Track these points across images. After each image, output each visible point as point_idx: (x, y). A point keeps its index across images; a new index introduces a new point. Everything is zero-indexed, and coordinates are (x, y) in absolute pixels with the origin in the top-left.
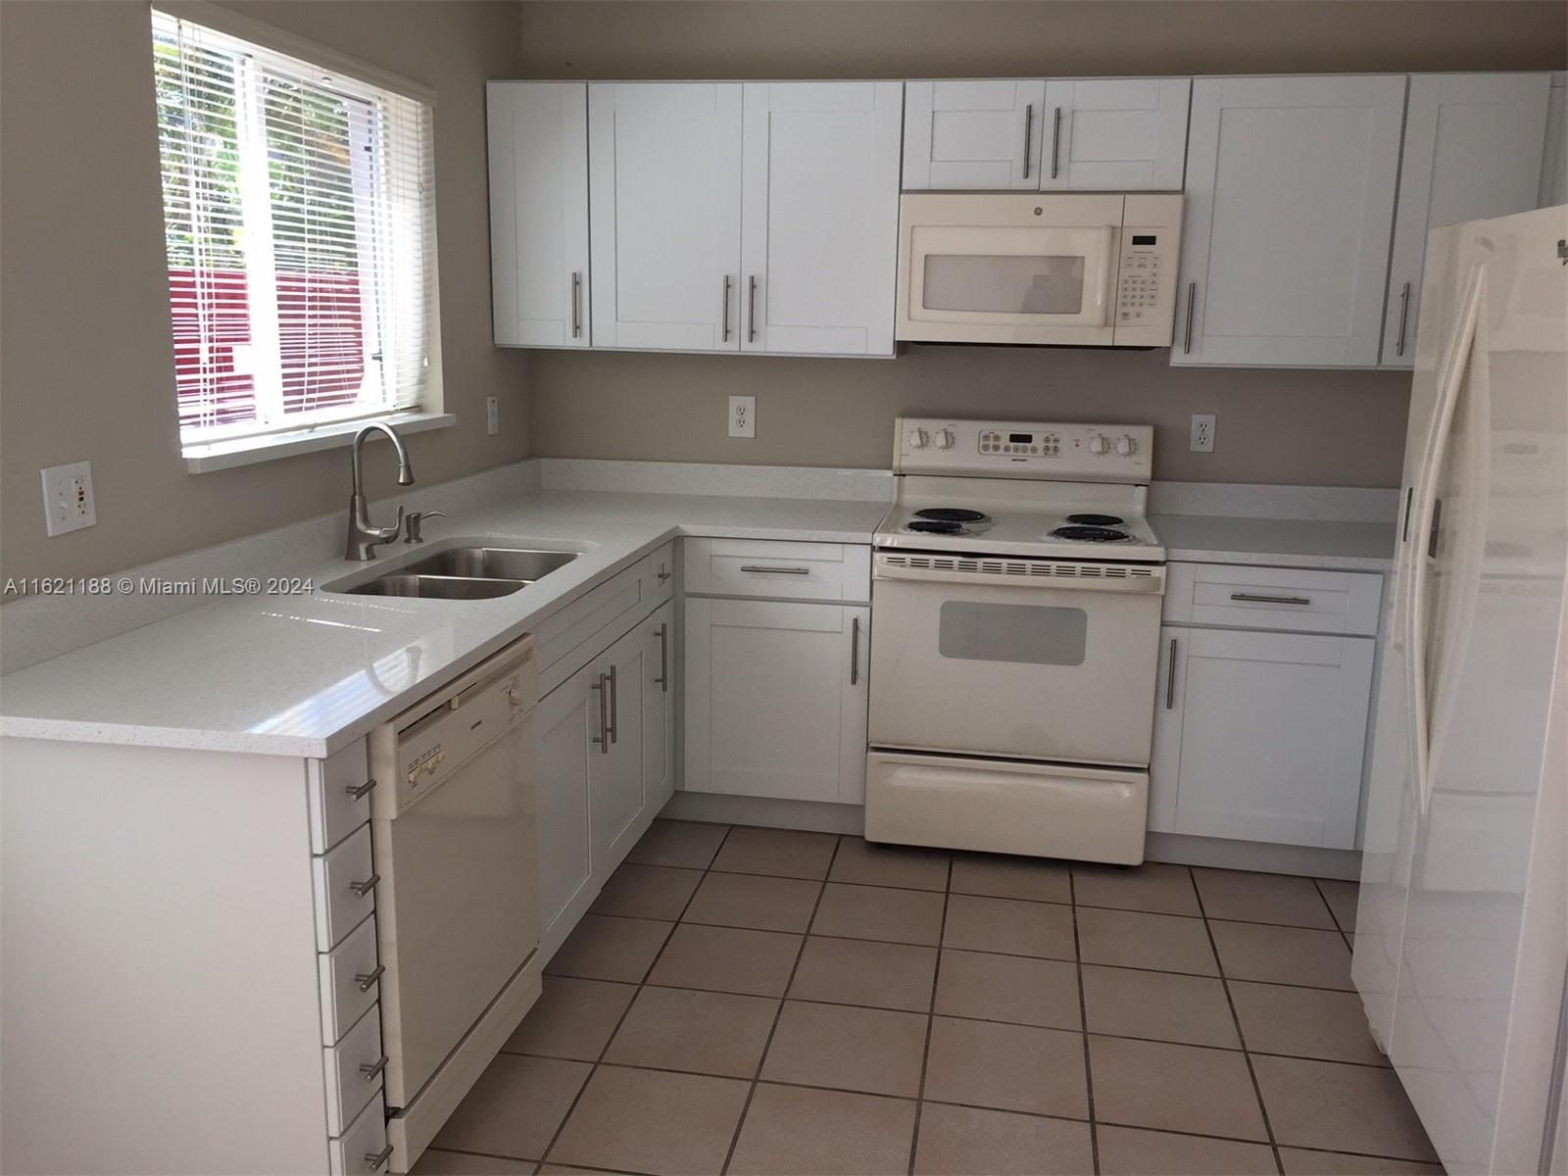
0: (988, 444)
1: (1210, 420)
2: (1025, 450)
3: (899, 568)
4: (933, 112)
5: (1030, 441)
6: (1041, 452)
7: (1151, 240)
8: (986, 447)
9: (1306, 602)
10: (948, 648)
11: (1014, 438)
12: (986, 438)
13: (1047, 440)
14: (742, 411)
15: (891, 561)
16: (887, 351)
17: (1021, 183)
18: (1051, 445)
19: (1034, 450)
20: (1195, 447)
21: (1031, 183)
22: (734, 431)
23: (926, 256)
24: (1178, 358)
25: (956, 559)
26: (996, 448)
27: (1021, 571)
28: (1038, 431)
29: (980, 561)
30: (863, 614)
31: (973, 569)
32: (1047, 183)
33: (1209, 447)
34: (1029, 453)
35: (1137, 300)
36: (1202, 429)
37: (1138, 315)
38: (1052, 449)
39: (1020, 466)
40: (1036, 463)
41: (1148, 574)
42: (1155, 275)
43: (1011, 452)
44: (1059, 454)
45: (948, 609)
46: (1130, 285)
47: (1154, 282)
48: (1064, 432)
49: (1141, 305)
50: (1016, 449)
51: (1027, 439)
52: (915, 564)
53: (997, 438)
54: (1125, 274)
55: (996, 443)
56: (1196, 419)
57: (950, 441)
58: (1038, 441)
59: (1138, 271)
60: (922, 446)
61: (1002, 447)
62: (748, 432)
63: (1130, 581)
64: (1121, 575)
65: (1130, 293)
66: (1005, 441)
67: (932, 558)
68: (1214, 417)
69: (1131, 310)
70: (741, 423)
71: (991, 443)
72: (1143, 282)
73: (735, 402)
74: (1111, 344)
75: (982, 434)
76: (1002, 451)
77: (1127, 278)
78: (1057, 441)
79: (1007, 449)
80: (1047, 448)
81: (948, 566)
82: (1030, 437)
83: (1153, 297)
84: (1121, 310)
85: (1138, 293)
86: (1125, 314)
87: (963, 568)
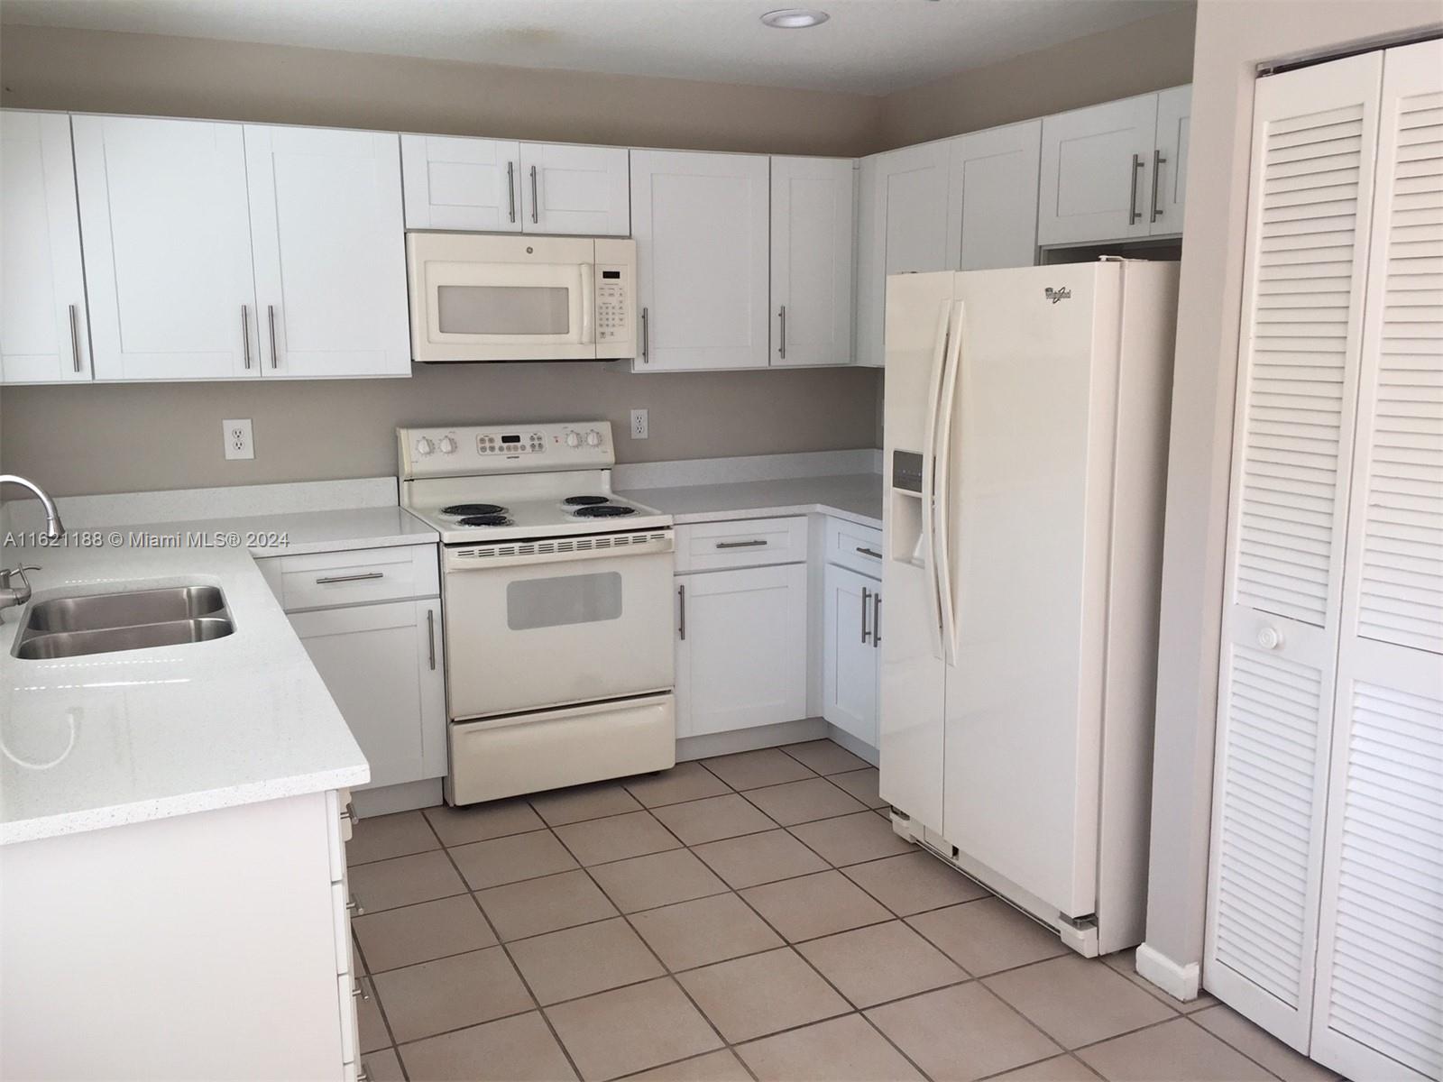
0: (485, 446)
1: (643, 413)
2: (516, 448)
3: (472, 559)
4: (428, 163)
5: (519, 441)
6: (529, 449)
7: (616, 275)
8: (483, 449)
9: (764, 543)
10: (515, 624)
11: (505, 439)
12: (482, 441)
13: (532, 439)
14: (238, 434)
15: (461, 554)
16: (405, 370)
17: (507, 225)
18: (536, 442)
19: (523, 448)
20: (635, 435)
21: (516, 227)
22: (231, 453)
23: (439, 287)
24: (639, 367)
25: (516, 546)
26: (492, 449)
27: (568, 548)
28: (524, 432)
29: (536, 544)
30: (435, 605)
31: (531, 552)
32: (529, 226)
33: (644, 435)
34: (520, 451)
35: (610, 322)
36: (639, 421)
37: (612, 334)
38: (537, 446)
39: (513, 463)
40: (528, 459)
41: (661, 537)
42: (621, 302)
43: (505, 452)
44: (544, 449)
45: (513, 589)
46: (604, 310)
47: (621, 308)
48: (545, 431)
49: (614, 326)
50: (509, 448)
51: (516, 439)
52: (483, 554)
53: (491, 440)
54: (599, 301)
55: (491, 445)
56: (634, 413)
57: (454, 446)
58: (525, 440)
59: (610, 299)
60: (431, 452)
61: (497, 448)
62: (247, 453)
63: (651, 544)
64: (643, 540)
65: (604, 316)
66: (498, 443)
67: (496, 547)
68: (646, 411)
69: (607, 330)
70: (239, 446)
71: (487, 445)
72: (613, 308)
73: (229, 426)
74: (594, 358)
75: (479, 438)
76: (497, 451)
77: (601, 305)
78: (539, 439)
79: (501, 449)
80: (533, 446)
81: (510, 552)
82: (518, 437)
83: (621, 320)
84: (599, 330)
85: (610, 316)
86: (603, 334)
87: (522, 552)
